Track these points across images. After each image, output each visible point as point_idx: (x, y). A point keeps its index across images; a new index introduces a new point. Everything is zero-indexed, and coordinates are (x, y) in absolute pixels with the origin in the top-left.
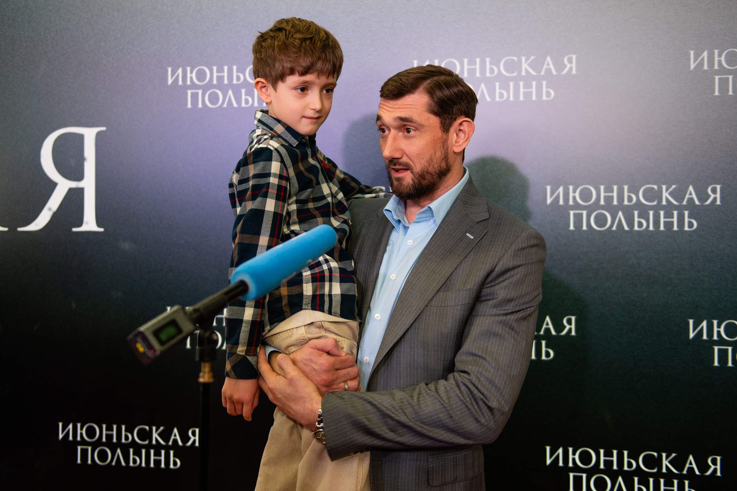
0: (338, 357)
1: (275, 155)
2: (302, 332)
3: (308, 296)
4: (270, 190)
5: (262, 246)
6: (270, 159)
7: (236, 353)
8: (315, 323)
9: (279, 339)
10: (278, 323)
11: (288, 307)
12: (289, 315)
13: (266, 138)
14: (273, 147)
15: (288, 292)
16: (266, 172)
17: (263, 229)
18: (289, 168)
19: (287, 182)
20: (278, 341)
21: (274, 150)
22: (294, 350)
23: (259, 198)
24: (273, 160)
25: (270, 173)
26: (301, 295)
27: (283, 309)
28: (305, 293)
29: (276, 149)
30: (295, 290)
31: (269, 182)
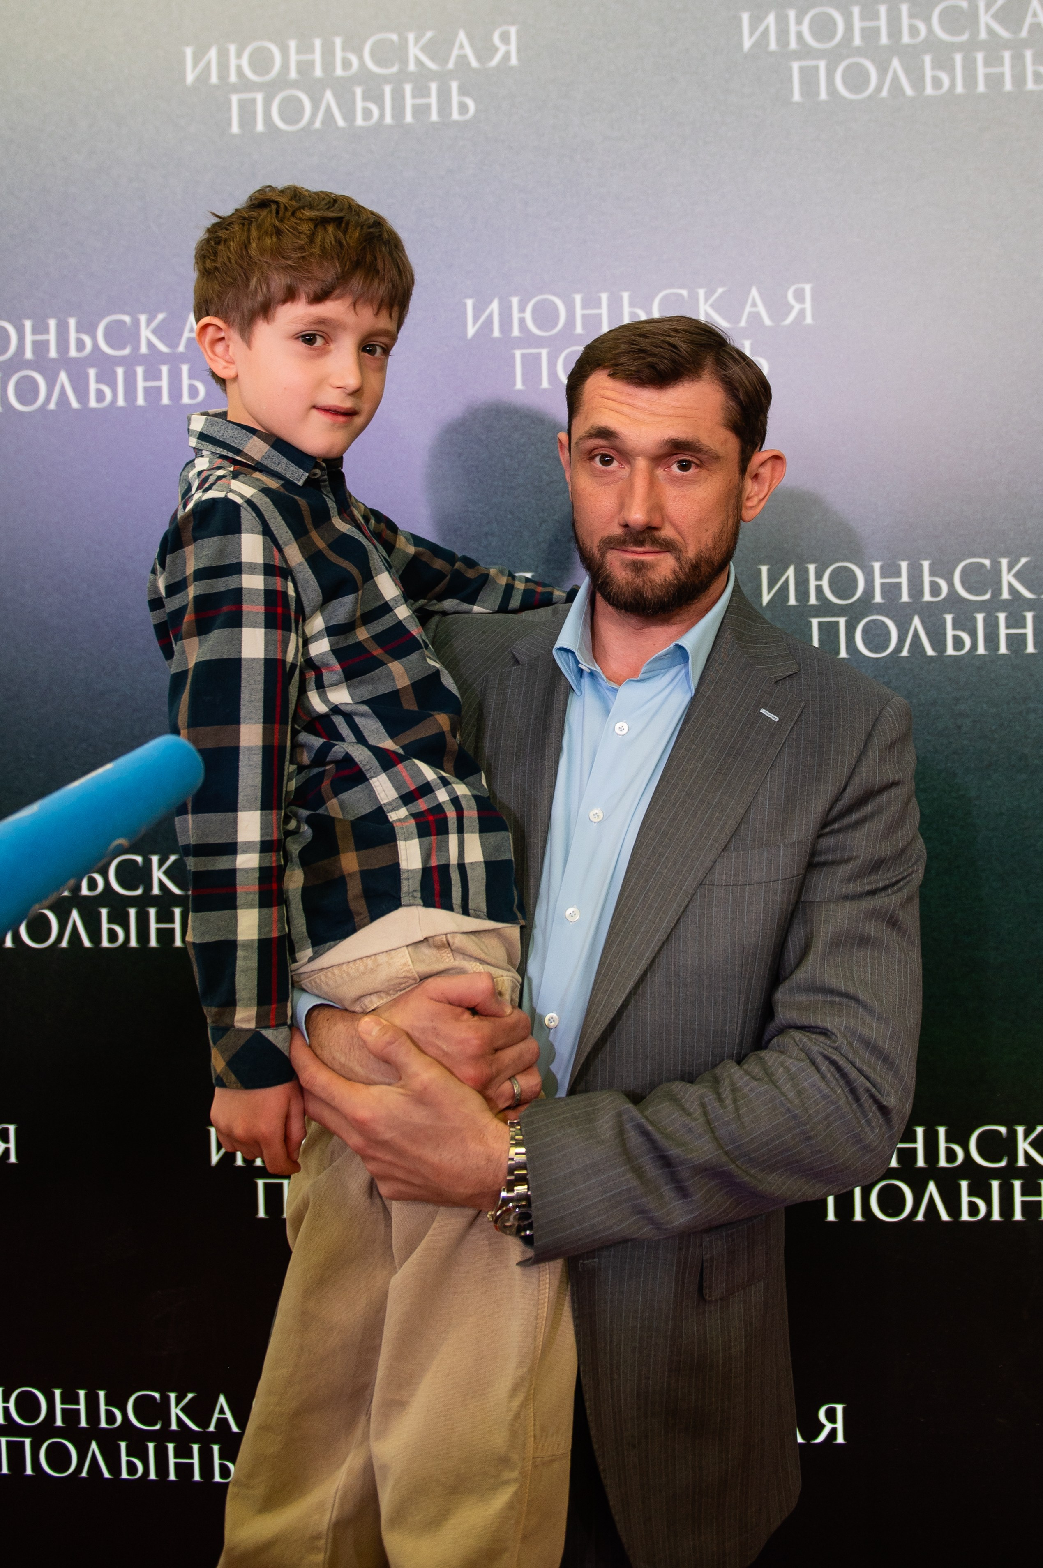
0: (497, 1019)
2: (403, 961)
3: (412, 871)
4: (246, 607)
5: (249, 749)
6: (235, 529)
7: (233, 1026)
8: (431, 938)
9: (337, 978)
11: (363, 902)
12: (366, 920)
13: (222, 474)
14: (242, 496)
15: (360, 863)
16: (228, 563)
17: (244, 705)
18: (286, 545)
20: (335, 982)
23: (223, 627)
24: (243, 531)
25: (242, 563)
27: (349, 906)
28: (404, 866)
30: (377, 858)
31: (240, 585)
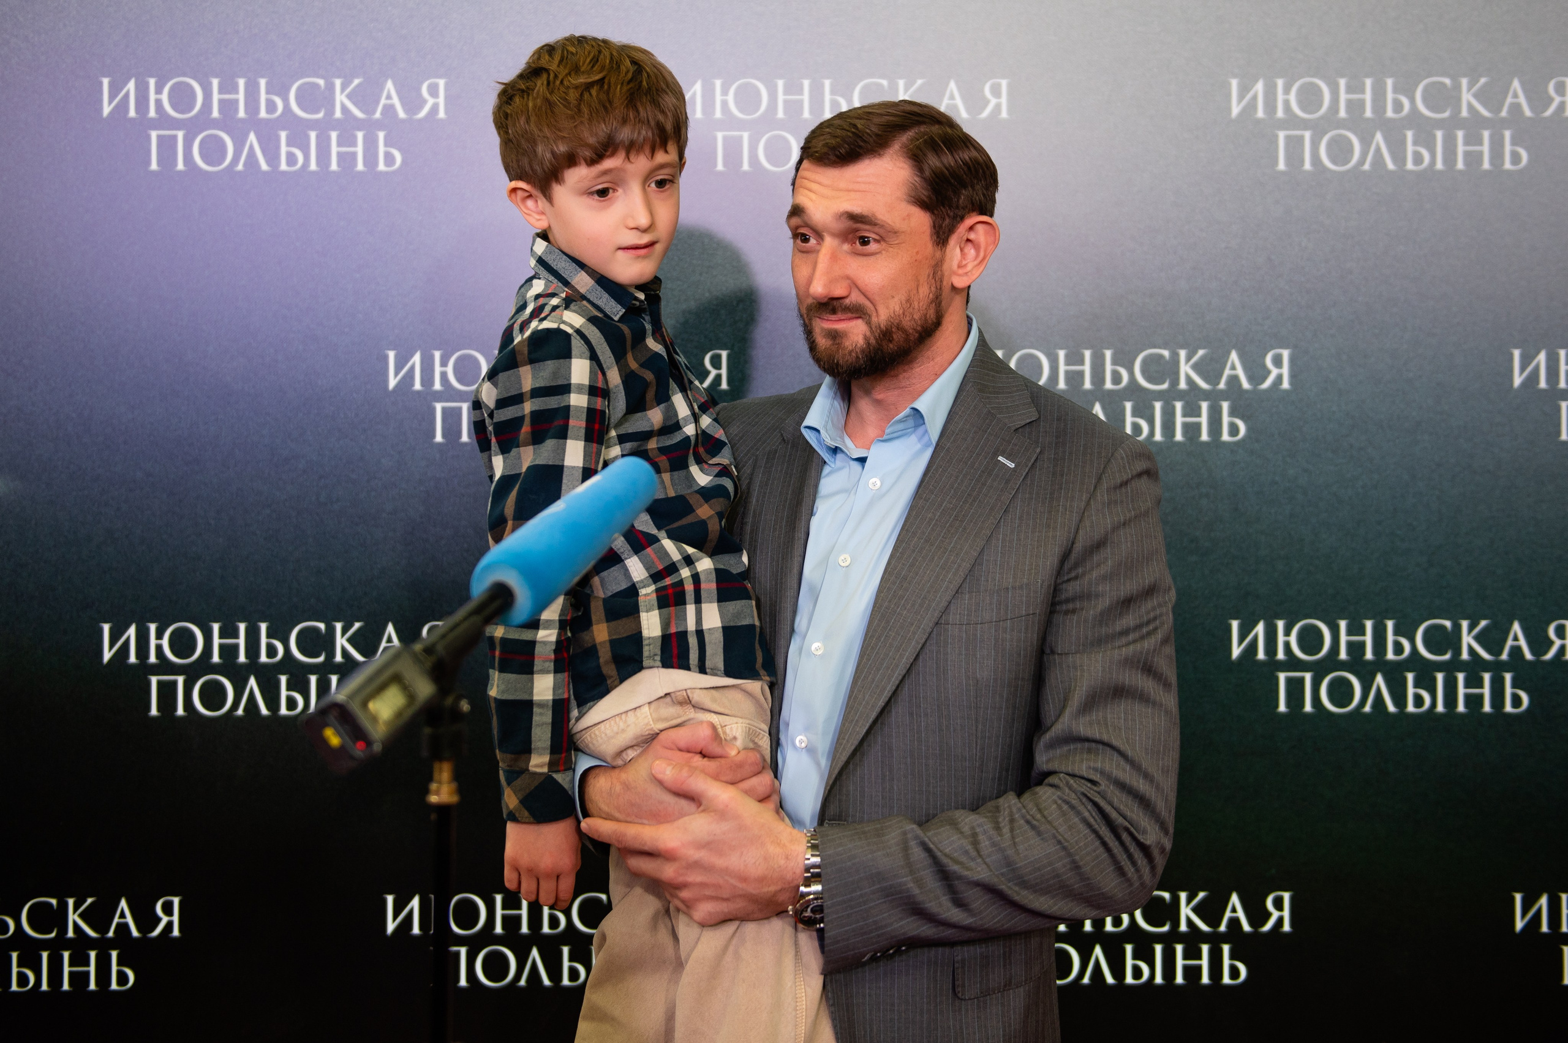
1: (577, 344)
2: (646, 717)
4: (572, 422)
6: (566, 354)
7: (528, 770)
8: (672, 694)
9: (599, 739)
10: (596, 701)
11: (613, 666)
12: (616, 683)
13: (555, 304)
15: (610, 633)
16: (561, 383)
18: (609, 369)
19: (605, 399)
20: (597, 741)
21: (575, 334)
22: (633, 755)
23: (550, 440)
24: (573, 357)
25: (570, 385)
26: (637, 638)
27: (601, 671)
28: (646, 633)
29: (578, 332)
30: (626, 627)
31: (568, 404)
